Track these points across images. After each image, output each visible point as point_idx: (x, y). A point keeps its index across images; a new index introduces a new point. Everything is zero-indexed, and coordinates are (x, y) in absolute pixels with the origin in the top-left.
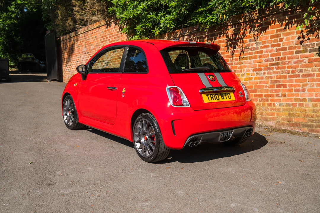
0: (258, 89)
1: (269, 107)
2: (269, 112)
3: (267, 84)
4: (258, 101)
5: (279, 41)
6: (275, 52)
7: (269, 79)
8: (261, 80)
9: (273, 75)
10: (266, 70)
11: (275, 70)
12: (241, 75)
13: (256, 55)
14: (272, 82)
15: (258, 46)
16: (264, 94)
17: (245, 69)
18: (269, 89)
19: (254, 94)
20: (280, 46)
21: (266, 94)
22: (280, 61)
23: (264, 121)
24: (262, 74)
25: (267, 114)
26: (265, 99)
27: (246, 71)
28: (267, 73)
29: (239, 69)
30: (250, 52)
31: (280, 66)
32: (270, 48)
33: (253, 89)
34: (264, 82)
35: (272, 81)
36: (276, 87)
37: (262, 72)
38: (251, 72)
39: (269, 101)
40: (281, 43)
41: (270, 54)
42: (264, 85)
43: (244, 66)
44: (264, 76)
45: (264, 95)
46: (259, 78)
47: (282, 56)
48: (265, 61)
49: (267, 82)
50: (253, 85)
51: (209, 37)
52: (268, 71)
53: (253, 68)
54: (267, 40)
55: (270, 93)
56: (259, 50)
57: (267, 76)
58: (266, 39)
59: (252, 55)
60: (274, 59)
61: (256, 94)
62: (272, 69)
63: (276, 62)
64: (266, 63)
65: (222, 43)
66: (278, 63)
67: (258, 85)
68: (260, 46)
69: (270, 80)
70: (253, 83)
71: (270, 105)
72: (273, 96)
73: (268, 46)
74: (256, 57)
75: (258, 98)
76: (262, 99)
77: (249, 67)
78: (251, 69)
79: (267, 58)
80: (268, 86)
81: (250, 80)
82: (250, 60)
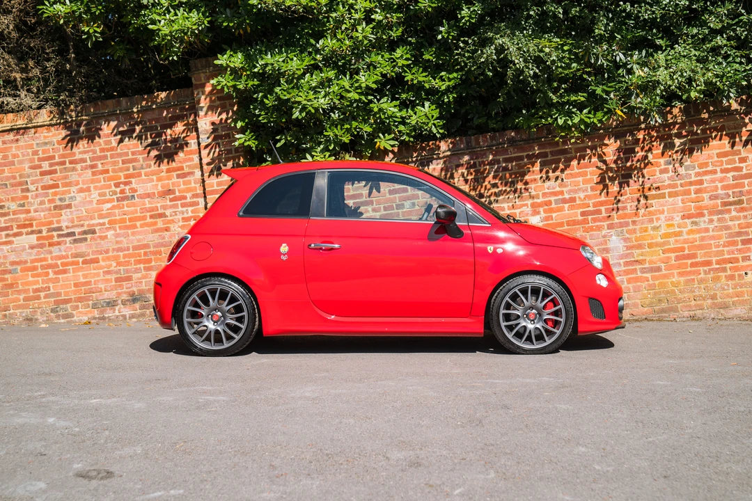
0: (699, 252)
1: (730, 282)
2: (731, 291)
3: (719, 239)
4: (702, 273)
5: (737, 161)
6: (732, 182)
7: (722, 231)
8: (704, 235)
9: (730, 223)
10: (714, 215)
11: (734, 213)
12: (650, 228)
13: (687, 188)
14: (730, 235)
15: (690, 172)
16: (714, 259)
17: (662, 217)
18: (726, 249)
19: (689, 262)
20: (742, 171)
21: (718, 258)
22: (744, 198)
23: (721, 310)
24: (705, 222)
25: (728, 296)
26: (717, 269)
27: (663, 220)
28: (716, 220)
29: (644, 218)
30: (669, 184)
31: (745, 205)
32: (719, 175)
33: (687, 252)
34: (713, 238)
35: (731, 233)
36: (740, 243)
37: (706, 218)
38: (677, 219)
39: (728, 270)
40: (742, 165)
41: (719, 185)
42: (712, 242)
43: (659, 210)
44: (711, 227)
45: (714, 262)
46: (699, 231)
47: (747, 188)
48: (710, 198)
49: (720, 237)
50: (686, 246)
51: (550, 156)
52: (720, 216)
53: (682, 214)
54: (710, 161)
55: (729, 256)
56: (693, 179)
57: (716, 225)
58: (708, 159)
59: (676, 189)
60: (731, 194)
61: (694, 261)
62: (729, 211)
63: (736, 199)
64: (712, 202)
65: (591, 169)
66: (740, 200)
67: (698, 243)
68: (694, 171)
69: (725, 232)
70: (685, 241)
71: (731, 277)
72: (737, 260)
73: (714, 172)
74: (688, 192)
75: (701, 268)
76: (710, 270)
77: (674, 210)
78: (678, 216)
79: (715, 193)
80: (722, 243)
81: (676, 236)
82: (673, 199)
